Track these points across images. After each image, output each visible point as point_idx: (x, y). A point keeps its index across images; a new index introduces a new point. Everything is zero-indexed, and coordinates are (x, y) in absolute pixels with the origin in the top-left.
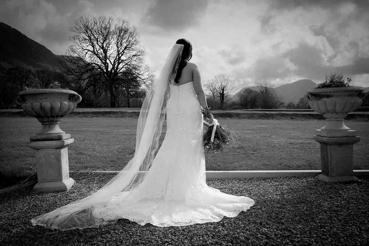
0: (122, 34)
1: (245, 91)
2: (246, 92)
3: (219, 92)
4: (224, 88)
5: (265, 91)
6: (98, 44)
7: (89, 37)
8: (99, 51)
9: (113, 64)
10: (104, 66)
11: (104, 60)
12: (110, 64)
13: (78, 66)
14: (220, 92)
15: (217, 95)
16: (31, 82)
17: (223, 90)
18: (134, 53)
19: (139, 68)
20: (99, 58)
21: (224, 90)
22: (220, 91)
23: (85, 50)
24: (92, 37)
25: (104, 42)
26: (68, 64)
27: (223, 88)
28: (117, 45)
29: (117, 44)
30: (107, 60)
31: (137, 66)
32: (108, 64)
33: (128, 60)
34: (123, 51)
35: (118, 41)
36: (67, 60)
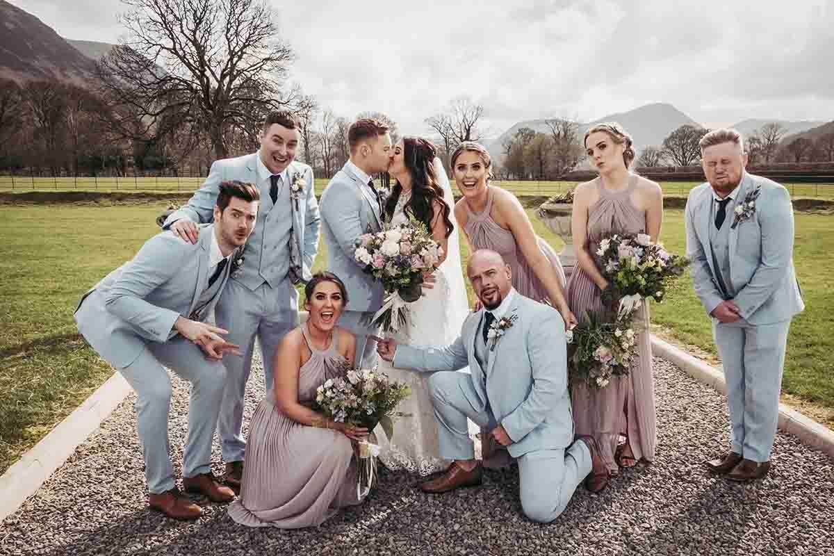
0: (238, 11)
1: (518, 134)
2: (520, 136)
3: (459, 135)
4: (469, 127)
5: (562, 133)
6: (182, 32)
7: (162, 15)
8: (187, 50)
9: (219, 77)
10: (199, 83)
11: (199, 71)
12: (212, 79)
13: (142, 85)
14: (462, 136)
15: (455, 144)
16: (15, 109)
17: (468, 131)
18: (266, 53)
19: (279, 88)
20: (189, 65)
21: (471, 131)
22: (461, 132)
23: (154, 45)
24: (171, 18)
25: (196, 29)
26: (118, 78)
27: (467, 128)
28: (226, 36)
29: (227, 33)
30: (205, 70)
31: (273, 84)
32: (207, 78)
33: (253, 70)
34: (241, 50)
35: (229, 26)
36: (114, 71)
